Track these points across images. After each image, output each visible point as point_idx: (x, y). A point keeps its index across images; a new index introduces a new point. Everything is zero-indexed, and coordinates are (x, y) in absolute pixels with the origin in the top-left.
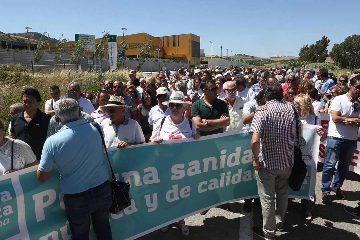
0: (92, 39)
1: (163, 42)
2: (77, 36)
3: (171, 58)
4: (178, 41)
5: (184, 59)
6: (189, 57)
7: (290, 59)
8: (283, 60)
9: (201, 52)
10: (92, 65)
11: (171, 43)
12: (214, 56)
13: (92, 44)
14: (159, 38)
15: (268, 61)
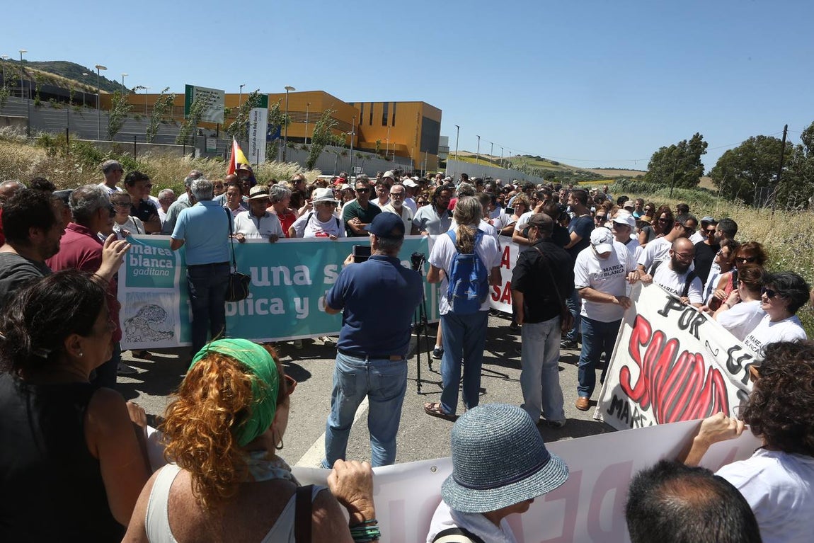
0: (218, 97)
1: (361, 114)
2: (188, 88)
3: (374, 151)
4: (394, 115)
5: (402, 154)
6: (414, 152)
7: (635, 175)
8: (619, 175)
9: (441, 144)
10: (213, 149)
11: (378, 118)
13: (218, 109)
14: (352, 104)
15: (587, 175)
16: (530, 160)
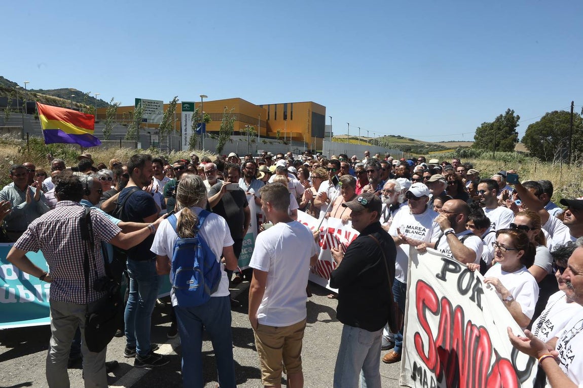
0: (159, 106)
1: (269, 113)
2: (137, 101)
3: (275, 138)
4: (292, 112)
5: (298, 140)
6: (307, 137)
8: (458, 146)
9: (326, 130)
10: (156, 143)
11: (280, 114)
12: (351, 137)
13: (159, 114)
14: (261, 106)
15: (435, 147)
16: (394, 138)
